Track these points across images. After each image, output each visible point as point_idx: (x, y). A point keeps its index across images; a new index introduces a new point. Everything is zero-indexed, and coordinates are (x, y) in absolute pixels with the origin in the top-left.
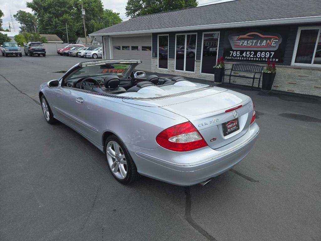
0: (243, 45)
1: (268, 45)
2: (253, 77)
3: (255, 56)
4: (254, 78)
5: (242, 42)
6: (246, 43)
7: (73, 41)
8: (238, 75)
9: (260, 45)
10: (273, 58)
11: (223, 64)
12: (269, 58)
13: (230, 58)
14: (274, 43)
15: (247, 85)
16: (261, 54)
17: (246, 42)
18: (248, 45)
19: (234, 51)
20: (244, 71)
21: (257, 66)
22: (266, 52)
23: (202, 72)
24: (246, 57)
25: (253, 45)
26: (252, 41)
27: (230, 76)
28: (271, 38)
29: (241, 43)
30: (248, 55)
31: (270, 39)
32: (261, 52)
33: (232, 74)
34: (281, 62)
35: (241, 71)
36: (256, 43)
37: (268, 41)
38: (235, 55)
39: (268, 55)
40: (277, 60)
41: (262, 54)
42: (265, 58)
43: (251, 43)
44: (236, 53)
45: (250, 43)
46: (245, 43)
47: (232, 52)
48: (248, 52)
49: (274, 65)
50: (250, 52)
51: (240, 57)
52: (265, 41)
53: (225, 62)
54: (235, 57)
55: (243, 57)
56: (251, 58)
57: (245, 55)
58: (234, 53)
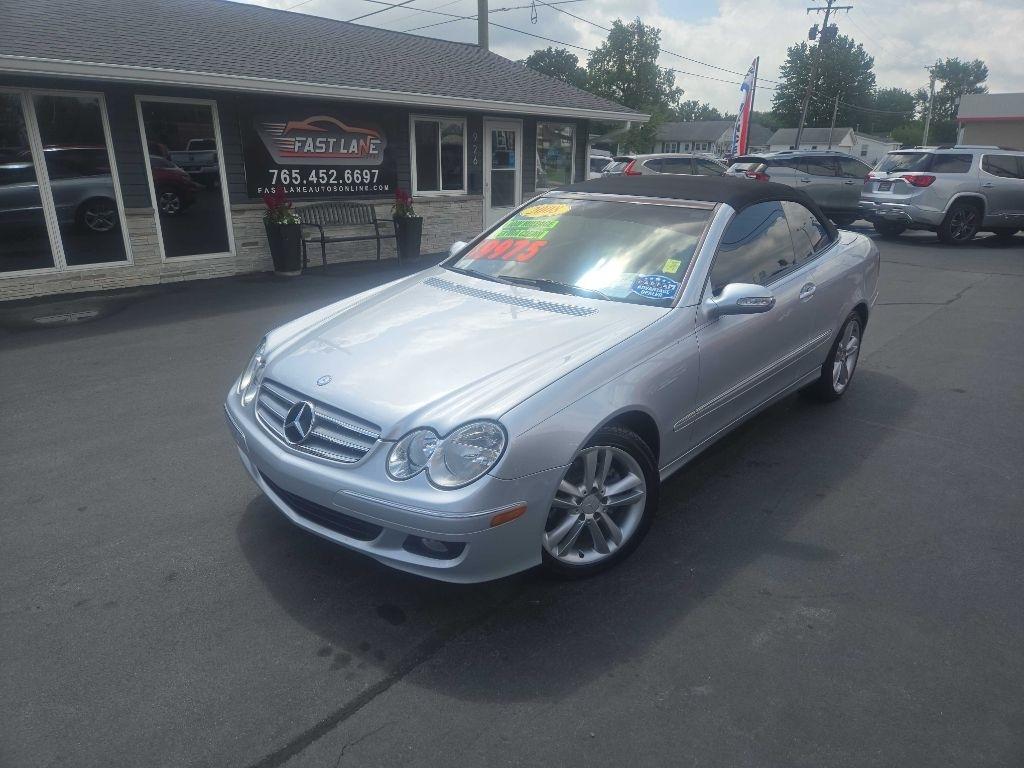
0: (305, 151)
1: (363, 152)
3: (341, 182)
4: (378, 237)
5: (299, 141)
6: (312, 145)
9: (346, 151)
10: (378, 183)
12: (371, 184)
13: (273, 190)
14: (374, 148)
15: (338, 261)
16: (353, 175)
17: (310, 140)
18: (317, 151)
19: (280, 168)
22: (362, 168)
23: (169, 254)
24: (318, 183)
25: (331, 151)
26: (325, 139)
28: (367, 135)
29: (298, 144)
30: (323, 179)
31: (364, 136)
32: (353, 168)
36: (337, 145)
37: (362, 142)
38: (285, 179)
39: (368, 177)
40: (387, 188)
41: (355, 176)
42: (362, 183)
43: (324, 146)
44: (290, 175)
45: (320, 145)
46: (307, 144)
47: (276, 172)
48: (321, 171)
50: (328, 171)
51: (301, 185)
52: (354, 142)
54: (288, 187)
55: (310, 184)
56: (332, 185)
57: (315, 180)
58: (282, 176)
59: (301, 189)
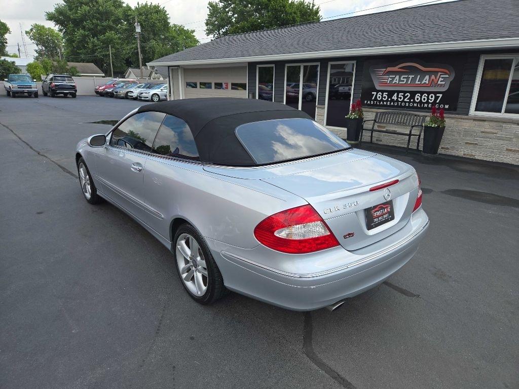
0: (394, 83)
1: (432, 83)
2: (408, 133)
3: (412, 100)
4: (410, 135)
5: (391, 78)
6: (398, 80)
7: (121, 73)
8: (385, 130)
9: (419, 83)
10: (439, 103)
11: (361, 112)
12: (434, 103)
13: (372, 102)
14: (443, 81)
15: (399, 145)
16: (421, 97)
17: (397, 77)
18: (400, 83)
19: (378, 91)
20: (395, 124)
21: (416, 116)
22: (429, 93)
23: (327, 124)
24: (397, 101)
25: (409, 83)
26: (407, 76)
27: (372, 131)
28: (438, 72)
29: (390, 79)
30: (401, 98)
31: (436, 73)
32: (422, 93)
33: (376, 128)
34: (453, 109)
35: (389, 123)
36: (414, 79)
37: (433, 77)
38: (379, 97)
39: (433, 99)
40: (447, 107)
41: (423, 97)
42: (427, 102)
43: (405, 80)
44: (382, 95)
45: (403, 80)
46: (395, 80)
48: (400, 94)
49: (441, 114)
50: (405, 94)
51: (387, 101)
52: (427, 77)
53: (363, 109)
54: (380, 101)
55: (392, 101)
56: (406, 102)
57: (395, 98)
58: (378, 96)
59: (387, 103)
